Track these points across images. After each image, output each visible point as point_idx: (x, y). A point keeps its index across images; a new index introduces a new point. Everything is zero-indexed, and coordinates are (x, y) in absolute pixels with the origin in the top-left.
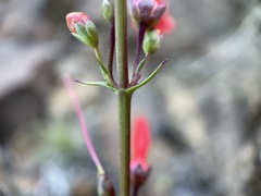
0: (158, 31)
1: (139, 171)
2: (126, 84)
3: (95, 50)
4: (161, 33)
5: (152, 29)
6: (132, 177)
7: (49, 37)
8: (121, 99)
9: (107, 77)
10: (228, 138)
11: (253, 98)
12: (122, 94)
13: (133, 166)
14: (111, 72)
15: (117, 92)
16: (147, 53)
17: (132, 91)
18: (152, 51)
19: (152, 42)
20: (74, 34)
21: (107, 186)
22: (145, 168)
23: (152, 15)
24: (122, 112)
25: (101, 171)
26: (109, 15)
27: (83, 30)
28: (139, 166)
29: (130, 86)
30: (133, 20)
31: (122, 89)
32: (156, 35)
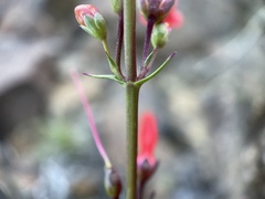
0: (167, 24)
1: (146, 166)
2: (134, 77)
3: (103, 43)
4: (170, 26)
5: (161, 22)
6: (139, 171)
7: (51, 33)
8: (129, 92)
9: (114, 70)
10: (230, 139)
11: (258, 100)
12: (130, 87)
13: (140, 161)
14: (119, 65)
15: (125, 85)
16: (155, 46)
17: (140, 85)
18: (160, 45)
19: (161, 35)
20: (82, 27)
21: (114, 179)
22: (152, 163)
23: (161, 8)
24: (130, 105)
25: (108, 164)
26: (118, 7)
27: (92, 22)
28: (146, 161)
29: (138, 79)
30: (142, 13)
31: (130, 82)
32: (165, 28)
